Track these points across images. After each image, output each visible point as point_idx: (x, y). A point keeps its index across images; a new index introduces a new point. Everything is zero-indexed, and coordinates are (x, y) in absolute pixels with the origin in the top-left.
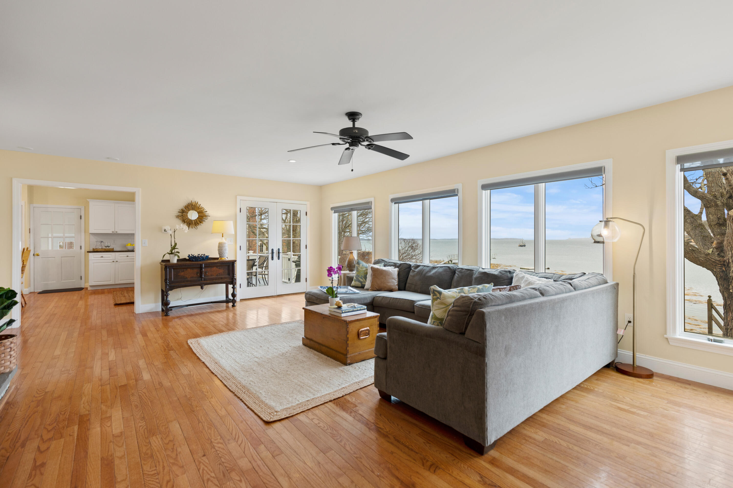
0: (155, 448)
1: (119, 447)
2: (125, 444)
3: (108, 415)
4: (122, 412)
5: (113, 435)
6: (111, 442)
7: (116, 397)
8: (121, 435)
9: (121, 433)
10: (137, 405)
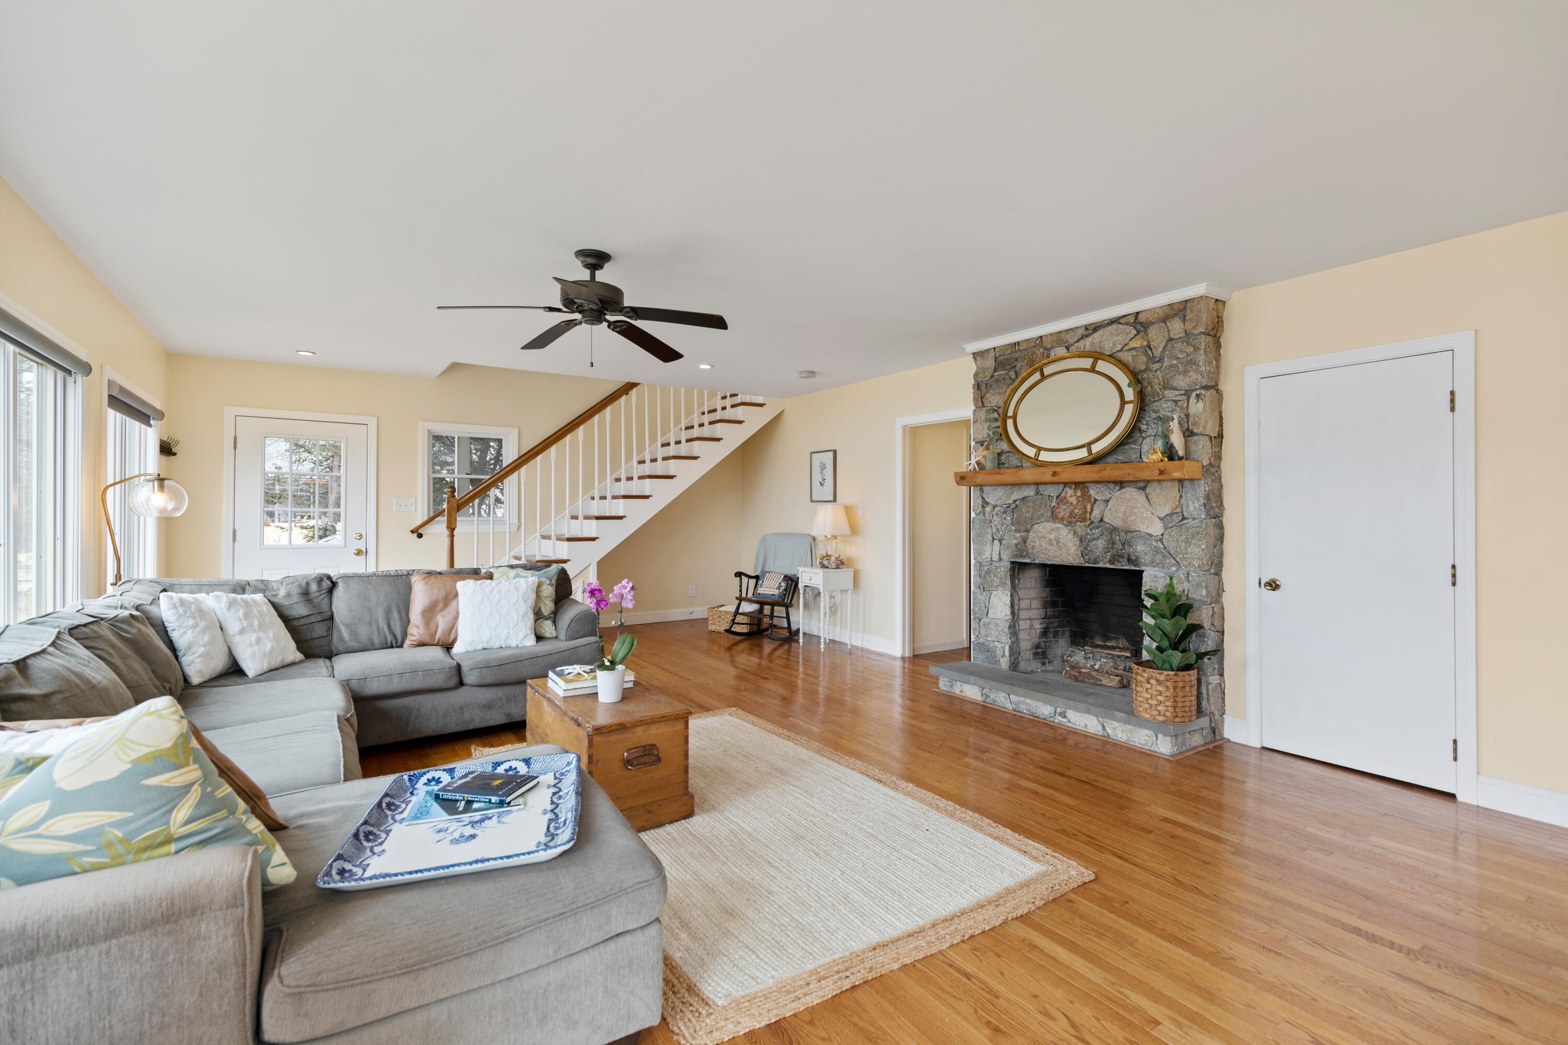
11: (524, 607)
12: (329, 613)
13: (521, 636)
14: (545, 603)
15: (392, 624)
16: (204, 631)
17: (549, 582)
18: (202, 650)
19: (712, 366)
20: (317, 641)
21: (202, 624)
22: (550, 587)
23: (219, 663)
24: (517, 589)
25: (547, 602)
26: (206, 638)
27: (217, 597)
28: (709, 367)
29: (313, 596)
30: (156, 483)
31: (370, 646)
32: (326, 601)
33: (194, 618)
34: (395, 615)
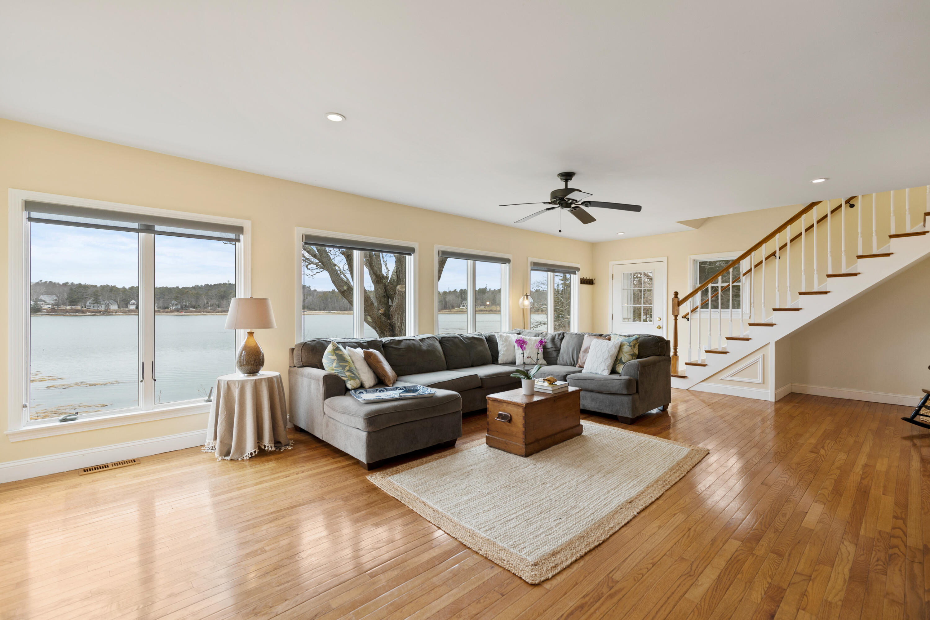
0: (797, 480)
1: (824, 495)
2: (818, 494)
3: (821, 524)
4: (804, 519)
5: (825, 505)
6: (829, 501)
7: (800, 541)
8: (817, 501)
9: (816, 502)
10: (782, 516)
11: (607, 355)
12: (559, 348)
13: (602, 369)
14: (624, 355)
15: (574, 356)
16: (505, 347)
17: (629, 344)
18: (503, 352)
19: (827, 179)
20: (552, 358)
21: (505, 344)
22: (628, 347)
23: (510, 359)
24: (608, 345)
25: (625, 355)
26: (505, 349)
27: (514, 336)
28: (823, 180)
29: (555, 340)
30: (526, 297)
31: (566, 364)
32: (559, 343)
33: (503, 342)
34: (575, 352)
